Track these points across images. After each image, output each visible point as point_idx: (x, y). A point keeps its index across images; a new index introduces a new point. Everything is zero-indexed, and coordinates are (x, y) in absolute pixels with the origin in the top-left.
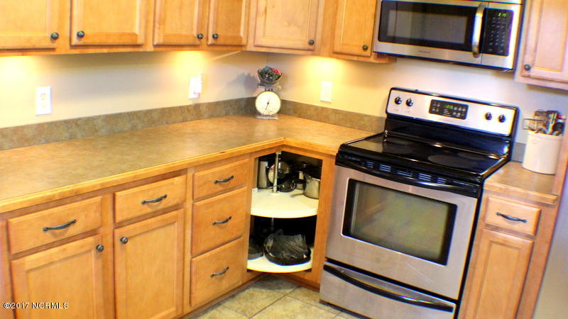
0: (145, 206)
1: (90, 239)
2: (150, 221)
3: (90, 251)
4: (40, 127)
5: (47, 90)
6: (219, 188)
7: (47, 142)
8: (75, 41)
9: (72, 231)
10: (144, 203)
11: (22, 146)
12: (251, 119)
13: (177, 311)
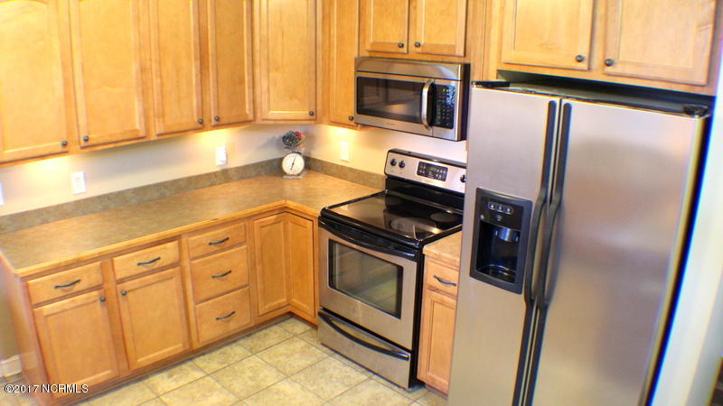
0: (141, 266)
1: (95, 293)
2: (148, 277)
3: (95, 301)
4: (77, 203)
5: (81, 174)
6: (214, 248)
7: (85, 214)
8: (83, 143)
9: (78, 287)
10: (139, 264)
11: (64, 218)
12: (278, 179)
13: (184, 346)
